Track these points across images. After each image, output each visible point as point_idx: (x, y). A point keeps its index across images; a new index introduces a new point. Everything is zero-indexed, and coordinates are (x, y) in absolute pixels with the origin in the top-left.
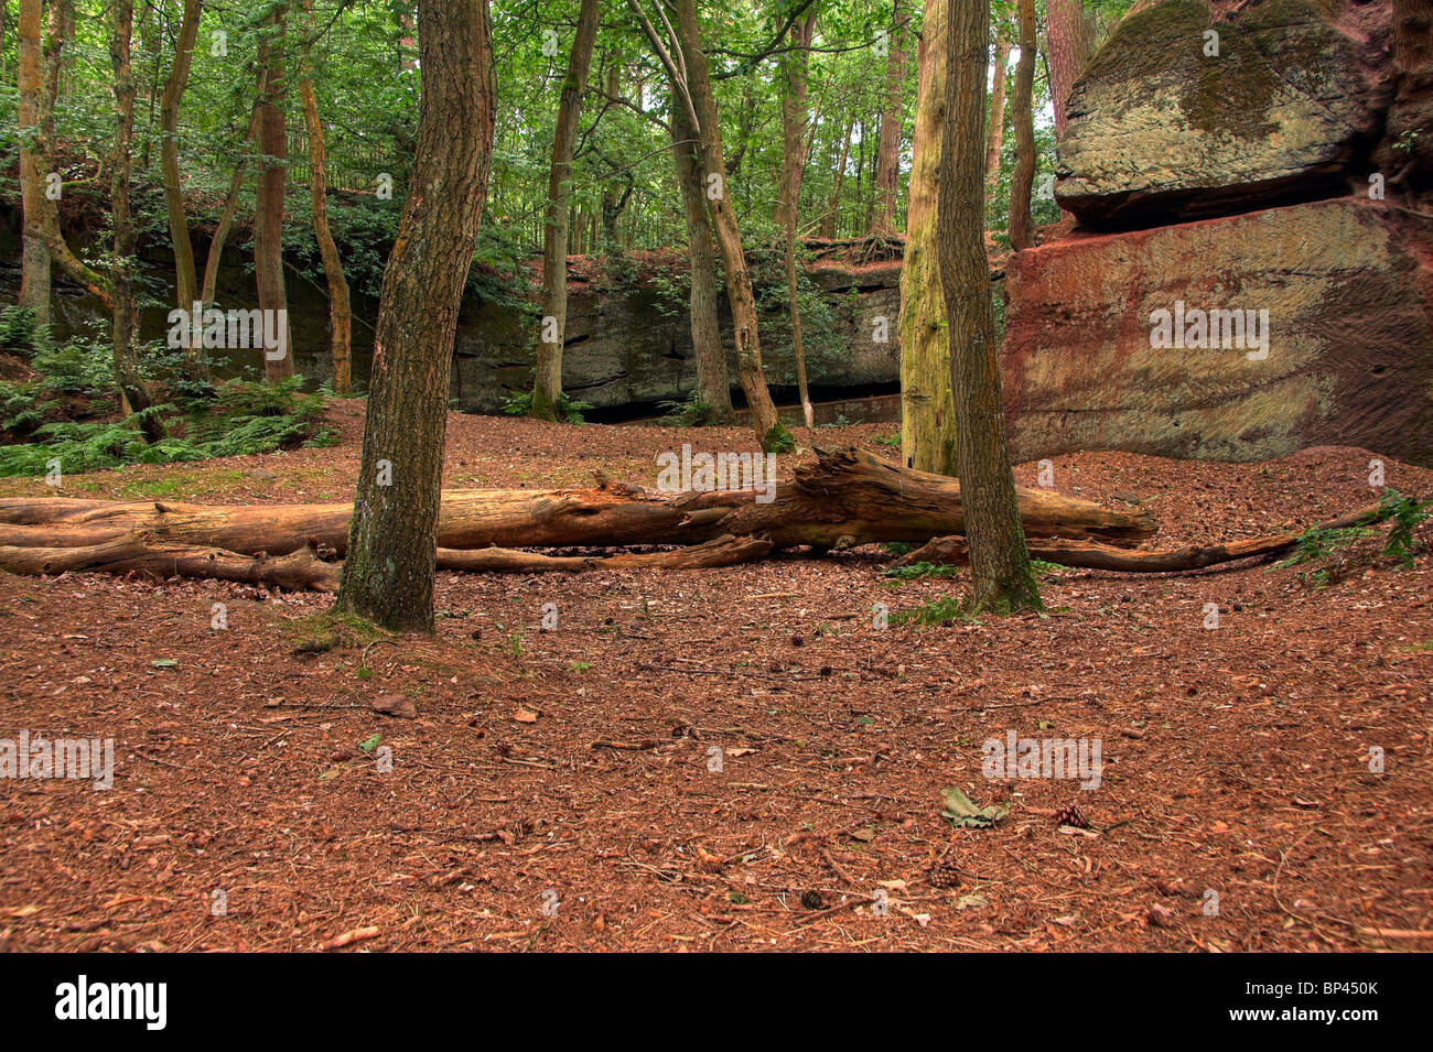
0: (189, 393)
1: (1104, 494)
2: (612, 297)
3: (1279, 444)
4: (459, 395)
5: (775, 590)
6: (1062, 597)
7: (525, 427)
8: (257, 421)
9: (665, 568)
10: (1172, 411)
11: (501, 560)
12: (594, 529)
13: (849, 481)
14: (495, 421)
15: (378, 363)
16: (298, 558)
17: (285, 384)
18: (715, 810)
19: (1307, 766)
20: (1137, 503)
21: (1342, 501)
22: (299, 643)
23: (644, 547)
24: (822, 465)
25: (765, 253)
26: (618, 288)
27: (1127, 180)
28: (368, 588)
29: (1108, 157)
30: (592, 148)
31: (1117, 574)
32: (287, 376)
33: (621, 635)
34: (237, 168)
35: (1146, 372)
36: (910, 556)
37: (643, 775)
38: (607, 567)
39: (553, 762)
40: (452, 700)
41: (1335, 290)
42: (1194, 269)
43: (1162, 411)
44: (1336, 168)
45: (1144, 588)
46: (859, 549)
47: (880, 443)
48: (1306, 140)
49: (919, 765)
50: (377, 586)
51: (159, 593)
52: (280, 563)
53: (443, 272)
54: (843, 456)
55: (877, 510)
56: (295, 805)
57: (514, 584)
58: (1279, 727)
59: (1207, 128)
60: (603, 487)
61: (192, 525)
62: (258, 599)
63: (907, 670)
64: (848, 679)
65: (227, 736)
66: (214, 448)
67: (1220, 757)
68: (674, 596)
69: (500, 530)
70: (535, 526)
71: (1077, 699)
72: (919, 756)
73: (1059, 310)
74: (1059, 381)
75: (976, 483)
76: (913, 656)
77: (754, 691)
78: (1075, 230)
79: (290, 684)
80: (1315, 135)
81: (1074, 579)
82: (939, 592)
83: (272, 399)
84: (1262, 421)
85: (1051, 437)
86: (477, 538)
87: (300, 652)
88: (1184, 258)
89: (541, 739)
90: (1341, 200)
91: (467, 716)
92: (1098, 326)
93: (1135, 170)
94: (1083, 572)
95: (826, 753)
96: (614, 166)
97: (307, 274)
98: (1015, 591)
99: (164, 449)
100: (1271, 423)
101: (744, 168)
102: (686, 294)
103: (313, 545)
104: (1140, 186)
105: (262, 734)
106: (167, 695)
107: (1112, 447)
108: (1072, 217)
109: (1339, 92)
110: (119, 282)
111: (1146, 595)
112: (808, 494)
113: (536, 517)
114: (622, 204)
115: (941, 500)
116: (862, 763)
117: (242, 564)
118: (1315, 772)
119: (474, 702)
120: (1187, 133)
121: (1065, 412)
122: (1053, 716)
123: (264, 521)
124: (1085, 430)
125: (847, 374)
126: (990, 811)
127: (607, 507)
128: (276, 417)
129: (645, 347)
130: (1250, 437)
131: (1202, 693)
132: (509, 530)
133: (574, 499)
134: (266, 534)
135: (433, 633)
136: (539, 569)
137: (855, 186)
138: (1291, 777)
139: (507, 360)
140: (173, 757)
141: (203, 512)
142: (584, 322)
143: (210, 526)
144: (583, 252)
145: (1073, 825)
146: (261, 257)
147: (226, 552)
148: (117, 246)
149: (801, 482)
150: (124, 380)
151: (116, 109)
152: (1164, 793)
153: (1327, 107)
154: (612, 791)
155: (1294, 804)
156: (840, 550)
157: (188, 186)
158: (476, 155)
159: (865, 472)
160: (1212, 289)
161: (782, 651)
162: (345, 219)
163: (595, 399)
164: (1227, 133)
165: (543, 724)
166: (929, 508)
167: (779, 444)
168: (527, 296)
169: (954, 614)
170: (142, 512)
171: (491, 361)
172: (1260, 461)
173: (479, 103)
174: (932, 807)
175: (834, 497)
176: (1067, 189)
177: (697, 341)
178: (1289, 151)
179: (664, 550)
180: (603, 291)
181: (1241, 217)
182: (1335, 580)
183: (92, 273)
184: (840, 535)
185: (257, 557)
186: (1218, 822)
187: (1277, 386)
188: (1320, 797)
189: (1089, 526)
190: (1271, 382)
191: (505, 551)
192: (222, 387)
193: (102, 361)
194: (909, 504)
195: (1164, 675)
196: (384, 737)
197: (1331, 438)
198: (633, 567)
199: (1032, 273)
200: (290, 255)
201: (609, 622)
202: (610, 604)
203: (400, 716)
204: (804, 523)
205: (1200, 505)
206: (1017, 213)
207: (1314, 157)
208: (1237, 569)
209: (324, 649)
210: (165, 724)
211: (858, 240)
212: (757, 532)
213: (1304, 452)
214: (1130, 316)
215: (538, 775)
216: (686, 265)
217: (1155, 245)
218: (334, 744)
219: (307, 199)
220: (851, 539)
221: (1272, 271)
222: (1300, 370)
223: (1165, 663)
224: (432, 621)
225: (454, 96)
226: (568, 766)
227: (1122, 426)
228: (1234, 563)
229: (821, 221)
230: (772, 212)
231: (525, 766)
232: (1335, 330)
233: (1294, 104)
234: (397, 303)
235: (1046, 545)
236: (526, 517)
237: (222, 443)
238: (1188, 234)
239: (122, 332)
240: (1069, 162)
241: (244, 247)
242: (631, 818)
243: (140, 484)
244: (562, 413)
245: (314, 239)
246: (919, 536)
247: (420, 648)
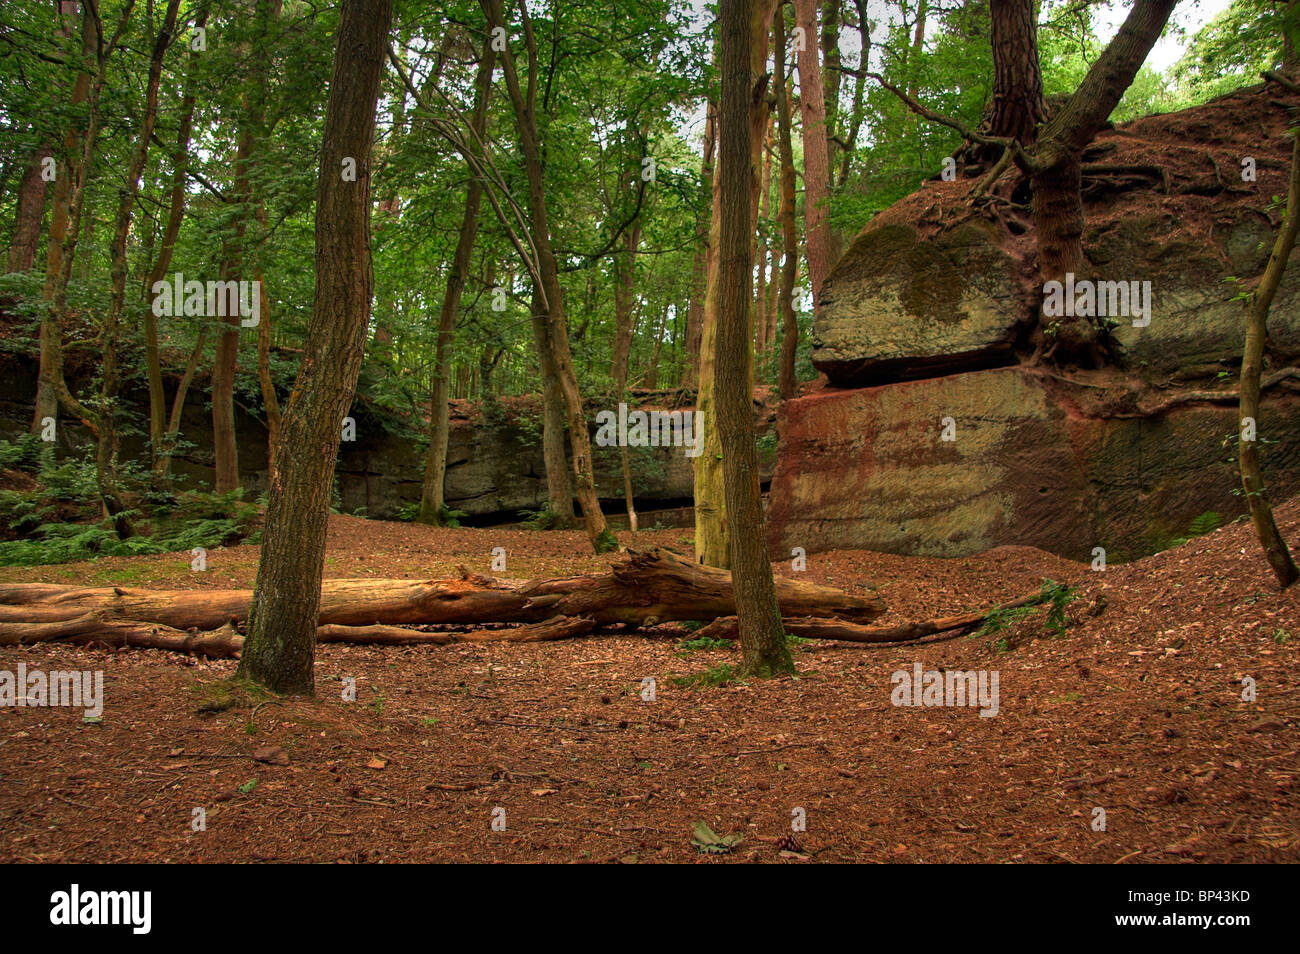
0: (155, 502)
1: (850, 581)
2: (486, 431)
3: (976, 544)
4: (367, 504)
5: (595, 658)
6: (814, 662)
7: (413, 530)
8: (207, 523)
9: (511, 640)
10: (899, 519)
11: (382, 634)
12: (457, 610)
13: (653, 574)
14: (392, 525)
15: (275, 485)
16: (222, 632)
17: (229, 495)
18: (515, 840)
19: (969, 797)
20: (875, 589)
21: (1021, 586)
22: (204, 703)
23: (496, 625)
24: (633, 562)
25: (602, 399)
26: (491, 424)
27: (863, 350)
28: (261, 660)
29: (849, 333)
30: (473, 321)
31: (857, 644)
32: (233, 489)
33: (469, 695)
34: (201, 332)
35: (880, 491)
36: (700, 632)
37: (463, 813)
38: (466, 640)
39: (393, 802)
40: (319, 751)
41: (1011, 432)
42: (913, 415)
43: (893, 520)
44: (1008, 345)
45: (875, 655)
46: (663, 626)
47: (686, 543)
48: (986, 326)
49: (682, 801)
50: (269, 659)
51: (110, 660)
52: (208, 636)
53: (328, 416)
54: (649, 555)
55: (676, 596)
56: (179, 838)
57: (393, 654)
58: (955, 766)
59: (919, 314)
60: (465, 578)
61: (143, 606)
62: (188, 665)
63: (686, 723)
64: (640, 731)
65: (133, 781)
66: (171, 544)
67: (908, 791)
68: (516, 663)
69: (384, 611)
70: (411, 608)
71: (811, 745)
72: (683, 794)
73: (816, 444)
74: (817, 497)
75: (744, 577)
76: (693, 712)
77: (563, 741)
78: (827, 386)
79: (191, 738)
80: (993, 322)
81: (824, 649)
82: (722, 659)
83: (219, 506)
84: (964, 527)
85: (812, 540)
86: (366, 617)
87: (201, 711)
88: (906, 407)
89: (386, 783)
90: (1013, 368)
91: (330, 763)
92: (845, 457)
93: (868, 344)
94: (831, 643)
95: (610, 792)
96: (490, 333)
97: (253, 411)
98: (774, 660)
99: (130, 544)
100: (970, 529)
101: (588, 335)
102: (541, 430)
103: (234, 623)
104: (873, 355)
105: (162, 779)
106: (89, 746)
107: (857, 547)
108: (824, 377)
109: (1007, 293)
110: (105, 417)
111: (876, 660)
112: (622, 584)
113: (412, 601)
114: (495, 362)
115: (724, 589)
116: (638, 800)
117: (179, 637)
118: (975, 802)
119: (337, 752)
120: (904, 318)
121: (821, 521)
122: (790, 760)
123: (200, 603)
124: (836, 534)
125: (664, 490)
126: (727, 840)
127: (468, 594)
128: (222, 521)
129: (511, 469)
130: (956, 539)
131: (904, 738)
132: (391, 611)
133: (442, 587)
134: (201, 612)
135: (312, 695)
136: (413, 642)
137: (670, 351)
138: (957, 807)
139: (405, 478)
140: (85, 799)
141: (151, 595)
142: (464, 449)
143: (157, 606)
144: (465, 397)
145: (790, 850)
146: (217, 398)
147: (166, 627)
148: (105, 389)
149: (616, 574)
150: (105, 490)
151: (111, 289)
152: (863, 822)
153: (1000, 303)
154: (436, 826)
155: (957, 828)
156: (647, 627)
157: (165, 345)
158: (355, 328)
159: (666, 567)
160: (926, 430)
161: (594, 708)
162: (283, 371)
163: (471, 508)
164: (932, 318)
165: (390, 768)
166: (715, 595)
167: (607, 544)
168: (421, 429)
169: (729, 677)
170: (105, 595)
171: (393, 478)
172: (964, 557)
173: (359, 290)
174: (685, 836)
175: (641, 586)
176: (820, 356)
177: (548, 464)
178: (975, 333)
179: (511, 627)
180: (480, 427)
181: (945, 379)
182: (1012, 647)
183: (85, 410)
184: (647, 615)
185: (190, 632)
186: (900, 845)
187: (974, 501)
188: (976, 822)
189: (836, 608)
190: (970, 499)
191: (388, 627)
192: (182, 497)
193: (88, 476)
194: (699, 591)
195: (879, 723)
196: (261, 780)
197: (1013, 540)
198: (487, 641)
199: (796, 416)
200: (240, 396)
201: (462, 684)
202: (465, 670)
203: (276, 764)
204: (620, 606)
205: (920, 590)
206: (785, 373)
207: (993, 337)
208: (944, 639)
209: (222, 709)
210: (84, 771)
211: (673, 390)
212: (583, 613)
213: (995, 550)
214: (867, 450)
215: (380, 812)
216: (541, 407)
217: (885, 398)
218: (219, 787)
219: (256, 355)
220: (655, 618)
221: (968, 418)
222: (990, 490)
223: (881, 715)
224: (313, 686)
225: (340, 284)
226: (404, 805)
227: (862, 532)
228: (942, 635)
229: (645, 376)
230: (608, 369)
231: (370, 805)
232: (1013, 461)
233: (977, 300)
234: (291, 438)
235: (803, 622)
236: (405, 602)
237: (176, 540)
238: (907, 390)
239: (104, 455)
240: (822, 337)
241: (206, 390)
242: (447, 848)
243: (108, 573)
244: (443, 520)
245: (259, 385)
246: (707, 616)
247: (301, 708)
